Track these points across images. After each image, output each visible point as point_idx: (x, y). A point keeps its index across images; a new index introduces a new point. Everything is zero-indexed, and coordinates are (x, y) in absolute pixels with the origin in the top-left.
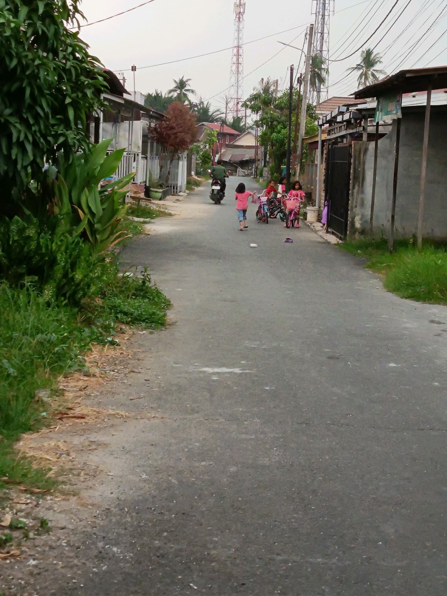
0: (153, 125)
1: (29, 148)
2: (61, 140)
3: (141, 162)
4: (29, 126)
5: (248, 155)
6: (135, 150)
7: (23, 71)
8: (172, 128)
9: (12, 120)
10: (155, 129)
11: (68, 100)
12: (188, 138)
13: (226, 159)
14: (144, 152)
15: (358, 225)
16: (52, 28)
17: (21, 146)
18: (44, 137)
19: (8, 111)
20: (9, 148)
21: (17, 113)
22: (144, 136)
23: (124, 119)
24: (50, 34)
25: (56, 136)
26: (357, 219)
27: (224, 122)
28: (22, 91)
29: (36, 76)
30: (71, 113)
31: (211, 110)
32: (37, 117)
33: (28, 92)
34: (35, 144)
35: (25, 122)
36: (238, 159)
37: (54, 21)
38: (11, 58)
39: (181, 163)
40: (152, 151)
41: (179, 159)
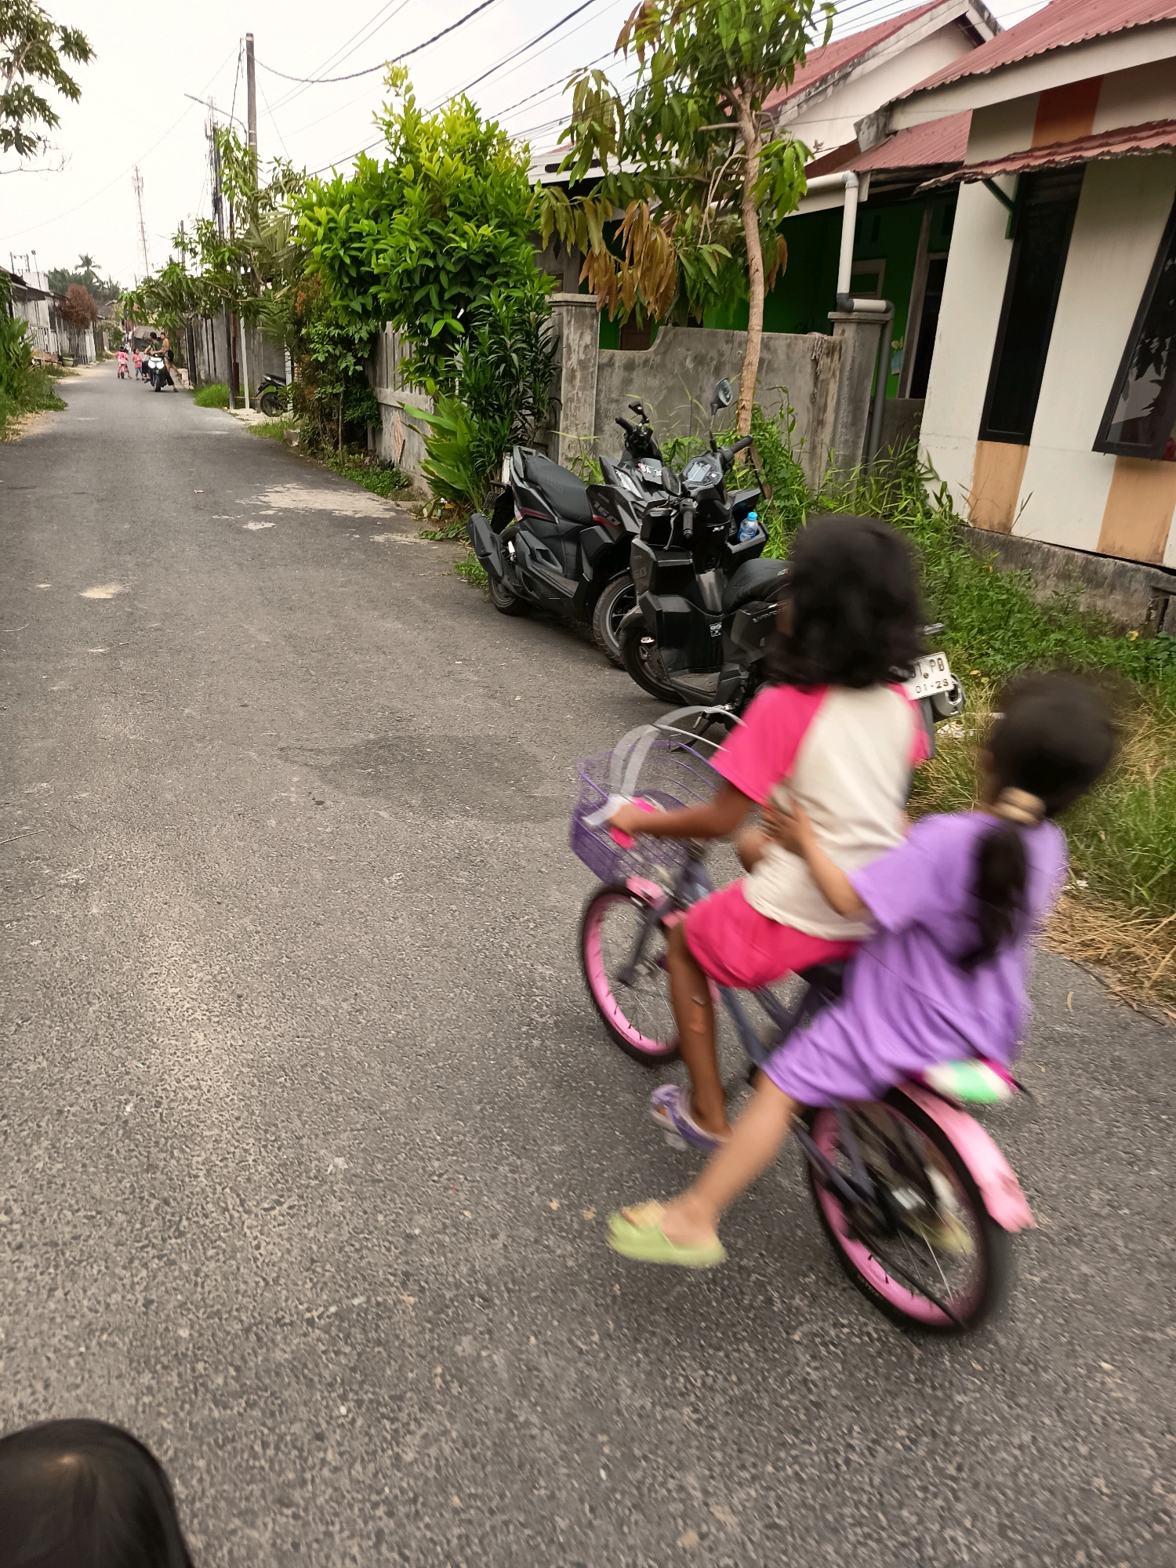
0: (57, 304)
3: (52, 335)
6: (44, 325)
8: (73, 307)
10: (60, 308)
12: (88, 315)
14: (53, 327)
15: (203, 377)
22: (51, 314)
23: (30, 300)
26: (202, 373)
39: (87, 338)
40: (60, 327)
41: (85, 333)
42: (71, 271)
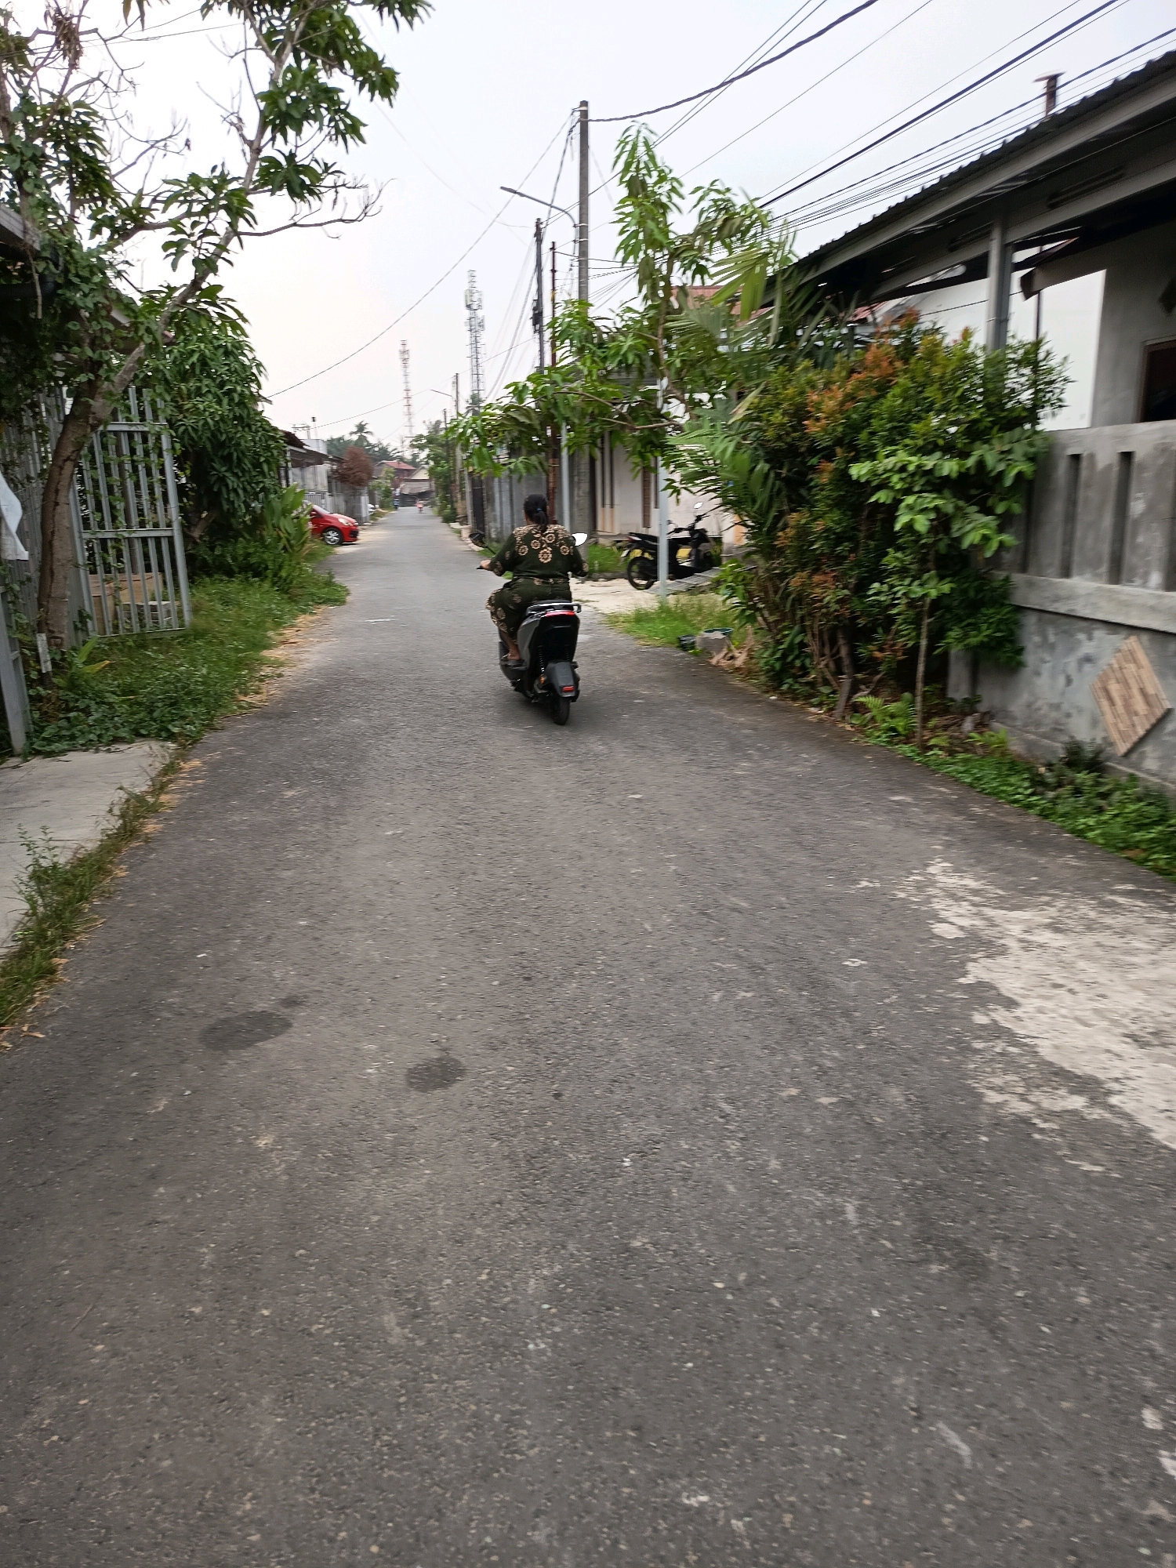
0: (335, 467)
1: (241, 492)
2: (261, 485)
3: (328, 497)
4: (239, 478)
5: (424, 487)
6: (320, 488)
7: (230, 441)
8: (352, 468)
9: (227, 474)
10: (337, 471)
11: (262, 459)
12: (364, 476)
13: (406, 492)
14: (330, 489)
16: (246, 412)
17: (235, 491)
18: (249, 484)
19: (224, 469)
20: (228, 494)
21: (230, 470)
22: (329, 477)
23: (309, 465)
24: (245, 415)
25: (258, 483)
26: (492, 531)
27: (401, 459)
28: (230, 455)
29: (239, 444)
30: (265, 467)
31: (390, 450)
32: (243, 471)
33: (235, 455)
34: (244, 489)
35: (235, 475)
36: (415, 492)
37: (246, 407)
38: (221, 434)
39: (363, 498)
40: (337, 489)
41: (361, 494)
42: (347, 437)
